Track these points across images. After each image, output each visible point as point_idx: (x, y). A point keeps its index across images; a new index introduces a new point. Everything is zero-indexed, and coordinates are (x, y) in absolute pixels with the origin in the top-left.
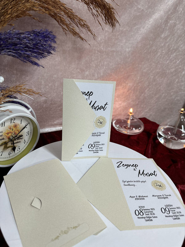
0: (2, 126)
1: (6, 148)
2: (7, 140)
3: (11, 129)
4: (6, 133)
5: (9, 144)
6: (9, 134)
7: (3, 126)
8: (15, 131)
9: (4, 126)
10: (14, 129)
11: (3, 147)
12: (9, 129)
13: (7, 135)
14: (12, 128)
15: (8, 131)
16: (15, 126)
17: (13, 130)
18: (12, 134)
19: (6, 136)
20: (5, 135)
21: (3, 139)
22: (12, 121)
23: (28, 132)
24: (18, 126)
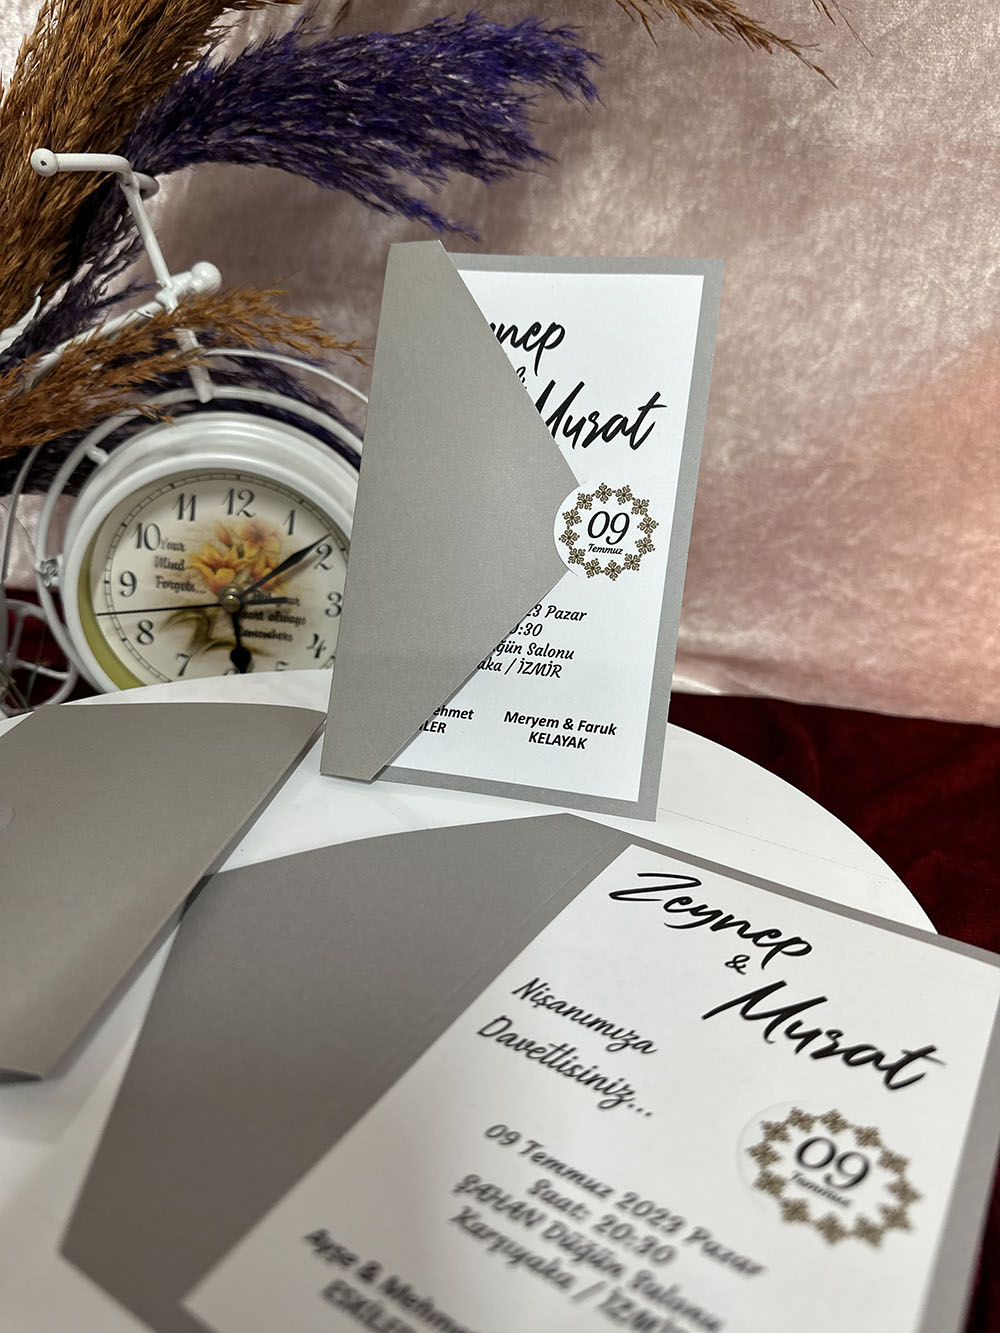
0: (181, 517)
1: (203, 640)
2: (209, 598)
3: (229, 545)
4: (205, 558)
5: (224, 630)
6: (221, 572)
7: (187, 514)
8: (253, 565)
9: (192, 518)
10: (250, 552)
11: (186, 632)
12: (218, 544)
13: (207, 571)
14: (236, 541)
15: (217, 556)
16: (257, 537)
17: (241, 554)
18: (238, 573)
19: (205, 578)
20: (199, 571)
21: (188, 587)
22: (238, 505)
23: (335, 597)
24: (273, 546)
